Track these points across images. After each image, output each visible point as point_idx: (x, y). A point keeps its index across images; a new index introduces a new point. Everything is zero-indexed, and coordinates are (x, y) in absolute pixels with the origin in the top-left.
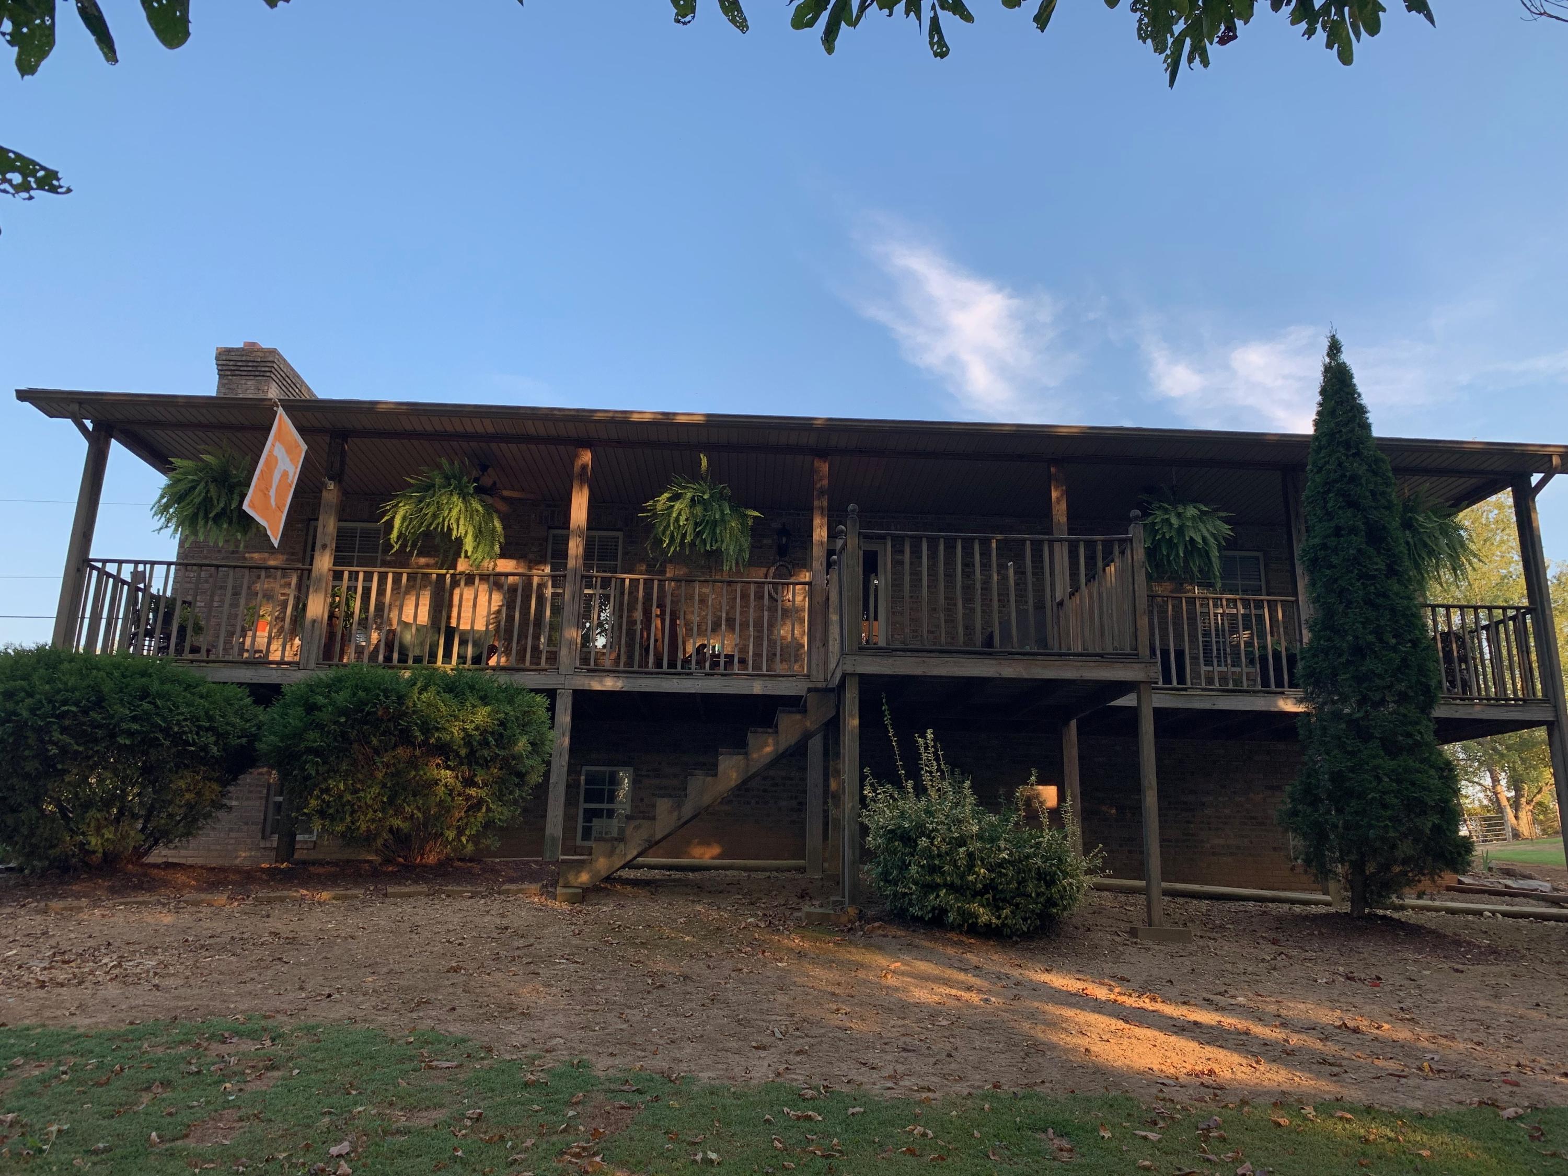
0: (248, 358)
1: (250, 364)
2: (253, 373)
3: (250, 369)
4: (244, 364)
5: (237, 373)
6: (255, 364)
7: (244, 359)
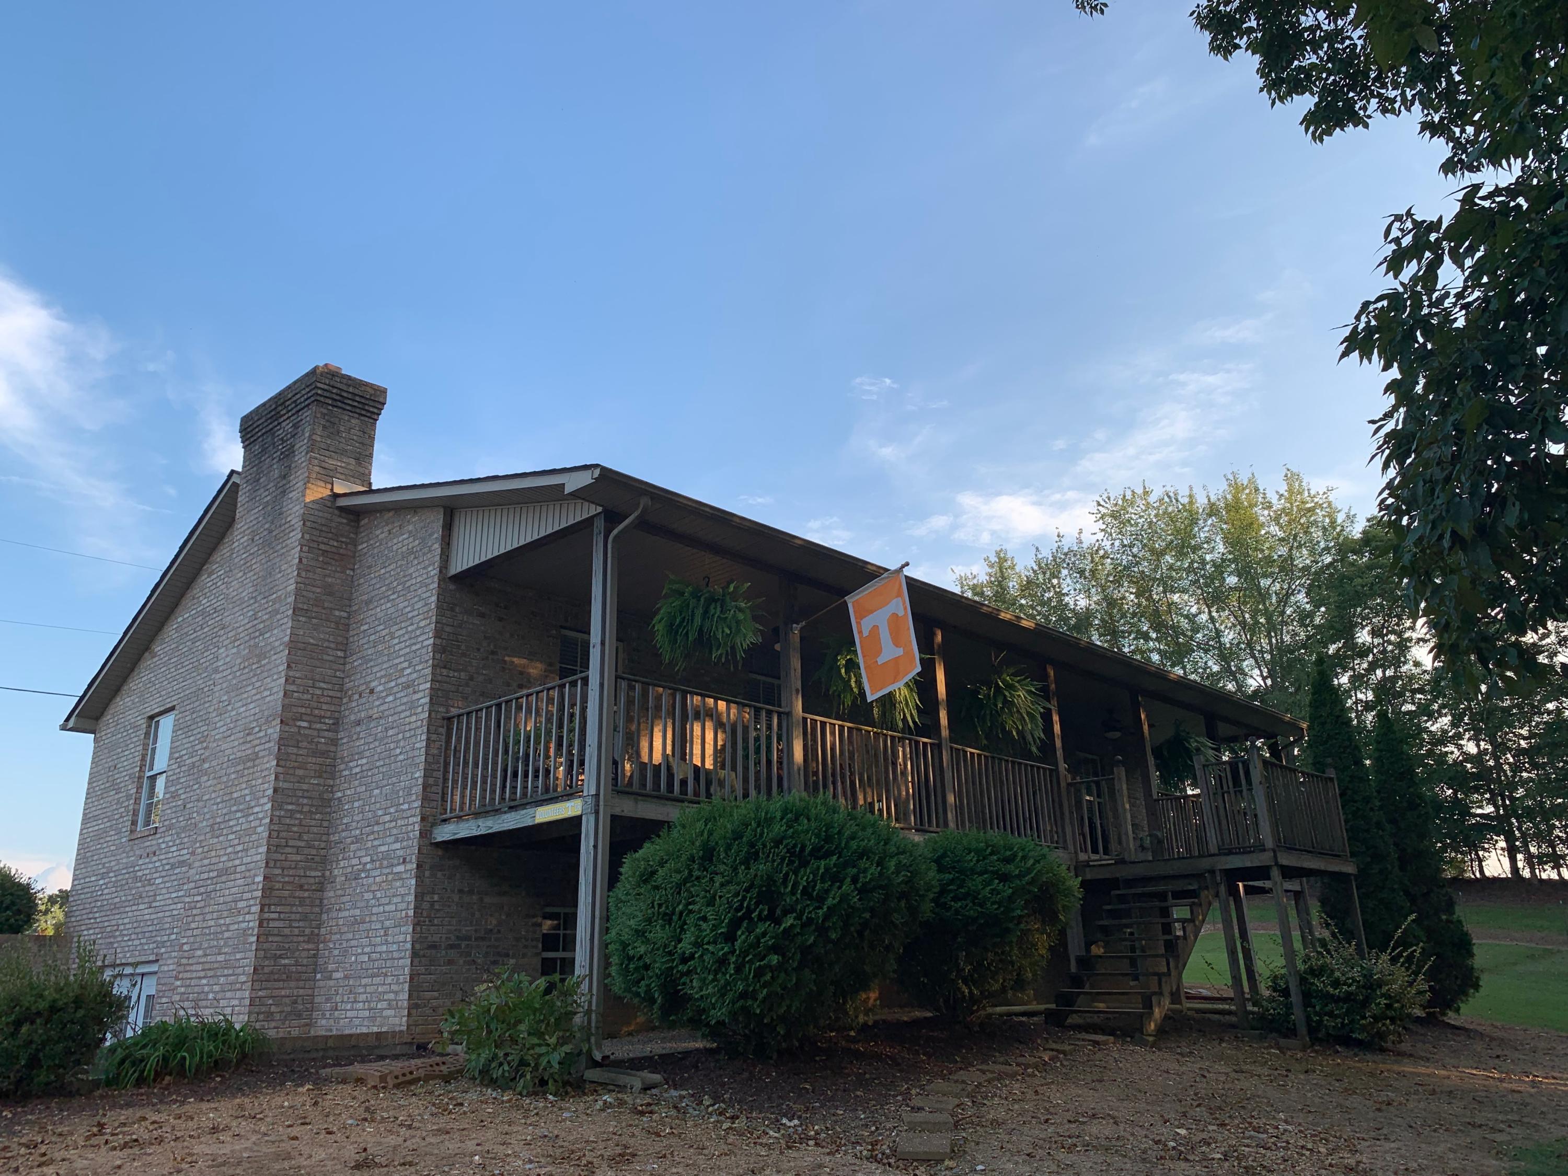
0: (356, 392)
1: (358, 399)
2: (358, 411)
3: (356, 404)
4: (350, 396)
5: (339, 404)
6: (363, 401)
7: (351, 390)
